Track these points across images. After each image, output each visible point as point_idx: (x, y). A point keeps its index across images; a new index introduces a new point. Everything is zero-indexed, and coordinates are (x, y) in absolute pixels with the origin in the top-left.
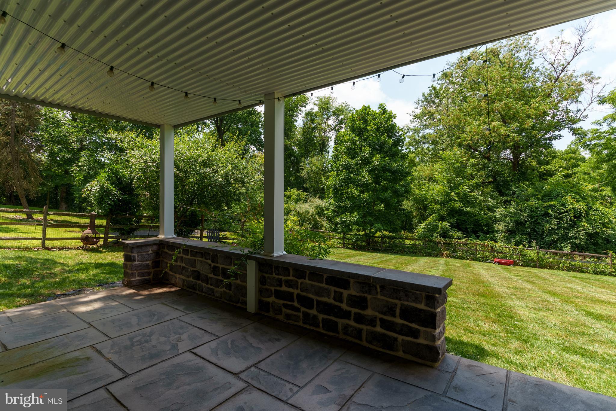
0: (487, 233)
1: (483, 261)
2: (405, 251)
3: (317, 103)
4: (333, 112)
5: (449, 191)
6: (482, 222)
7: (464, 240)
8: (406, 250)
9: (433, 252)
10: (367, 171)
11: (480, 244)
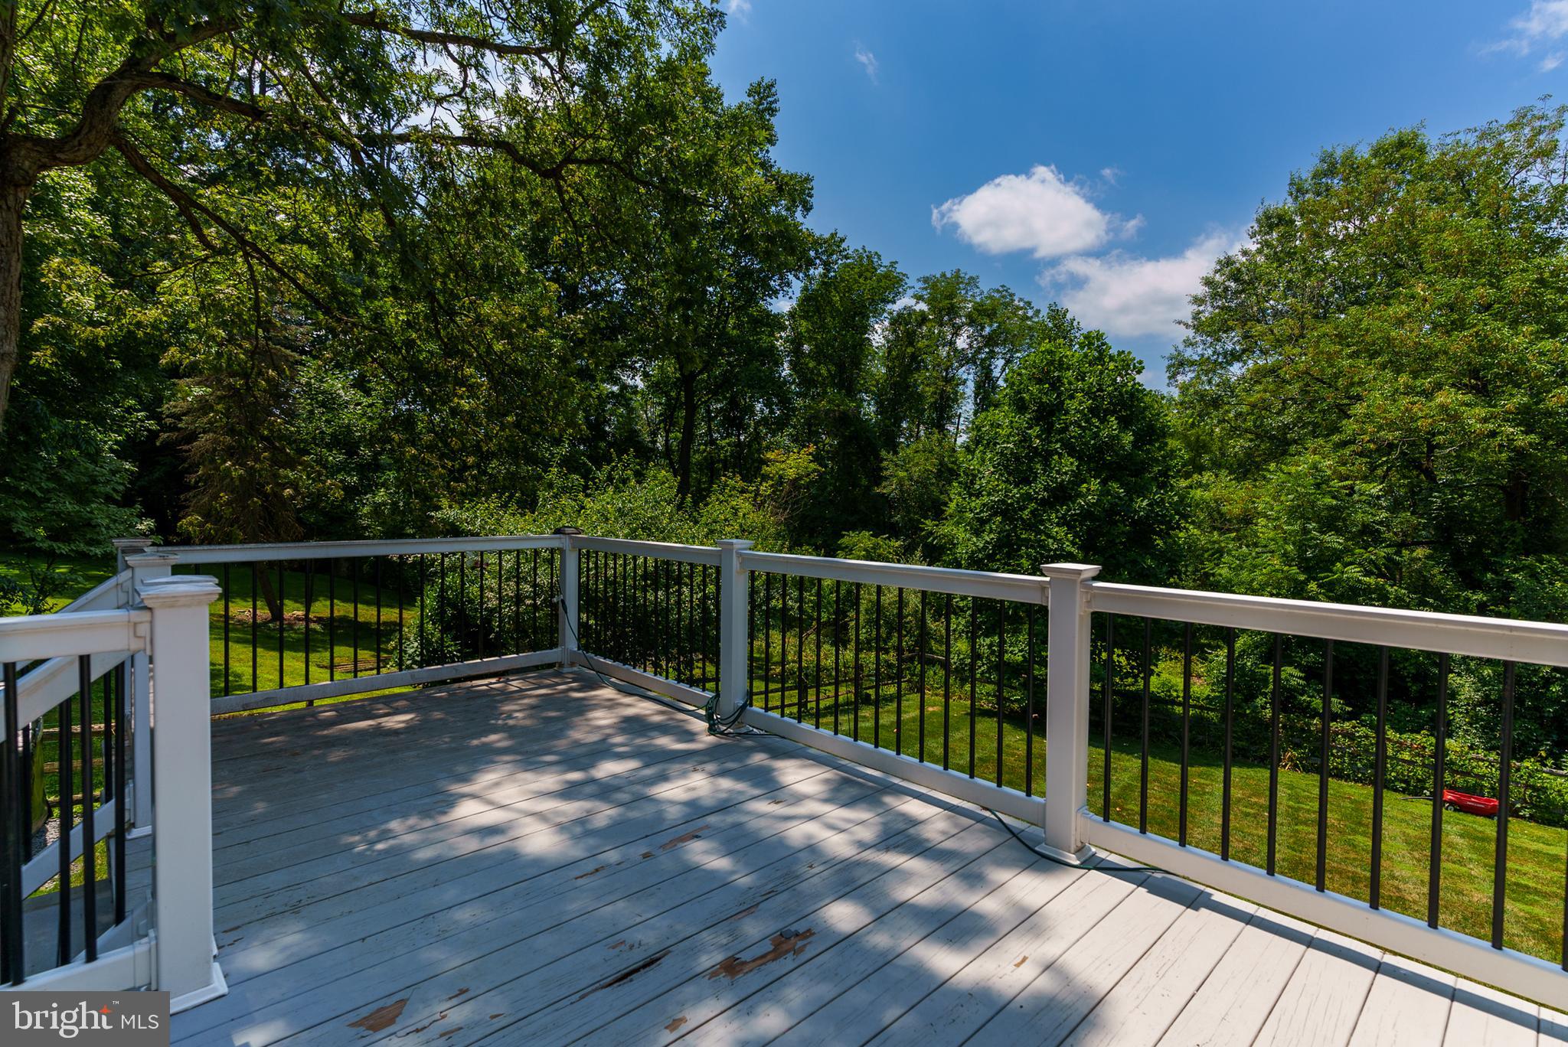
0: (1421, 700)
1: (1404, 791)
2: (1170, 737)
3: (926, 294)
4: (969, 316)
5: (1302, 577)
6: (1405, 668)
7: (1347, 725)
8: (1171, 733)
9: (1253, 748)
10: (1063, 522)
11: (1397, 742)
